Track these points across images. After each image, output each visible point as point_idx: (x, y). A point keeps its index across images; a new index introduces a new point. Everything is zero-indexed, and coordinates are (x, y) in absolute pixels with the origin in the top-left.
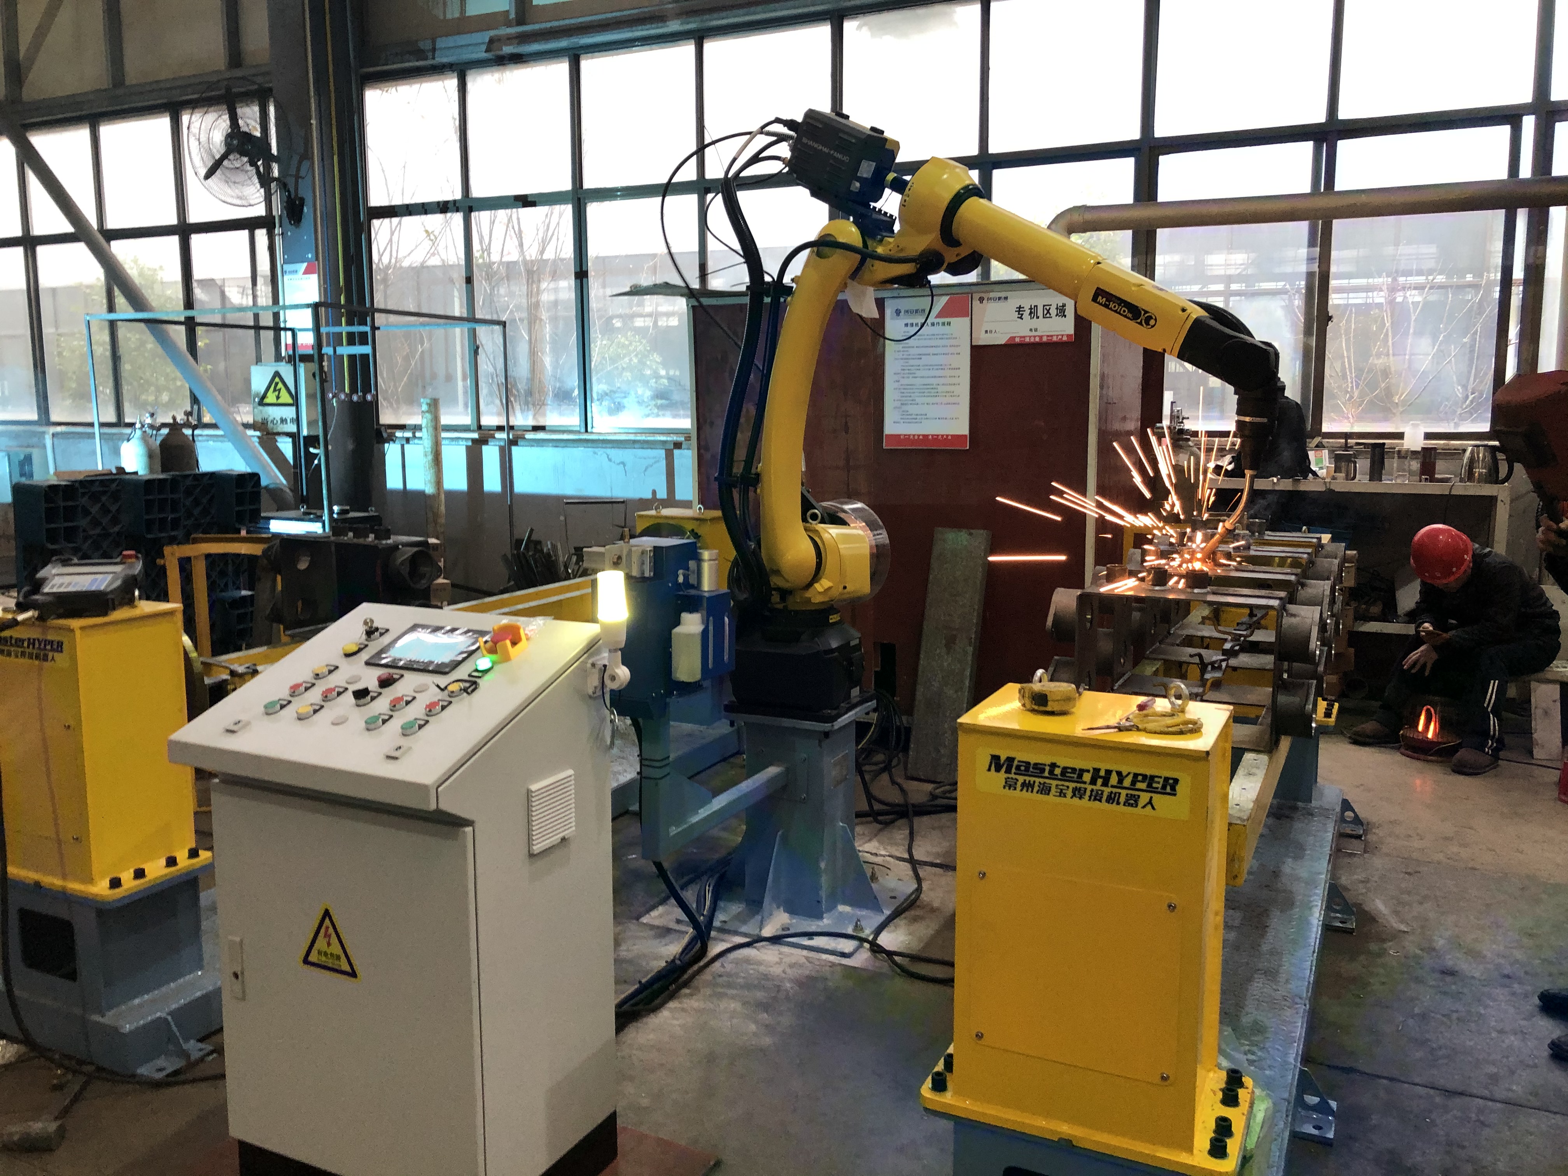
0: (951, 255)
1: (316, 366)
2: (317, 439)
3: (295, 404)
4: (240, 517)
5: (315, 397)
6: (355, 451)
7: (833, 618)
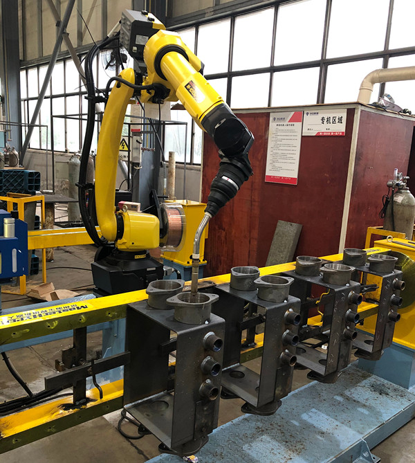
1: (138, 138)
2: (138, 164)
3: (129, 151)
4: (30, 188)
5: (137, 148)
6: (154, 170)
7: (137, 257)
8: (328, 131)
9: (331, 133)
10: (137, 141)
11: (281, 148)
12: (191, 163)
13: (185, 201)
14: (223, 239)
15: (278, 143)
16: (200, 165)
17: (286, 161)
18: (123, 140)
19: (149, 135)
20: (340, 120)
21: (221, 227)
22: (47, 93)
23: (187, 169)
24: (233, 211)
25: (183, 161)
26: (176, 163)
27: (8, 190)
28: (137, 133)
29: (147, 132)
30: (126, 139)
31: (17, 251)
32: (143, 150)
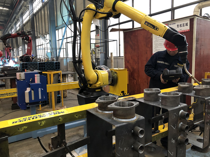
0: (114, 14)
1: (98, 49)
2: (99, 59)
3: (95, 54)
4: (56, 68)
5: (98, 53)
6: (105, 61)
7: (97, 90)
8: (181, 30)
9: (182, 31)
10: (98, 50)
11: (159, 41)
12: (120, 56)
13: (118, 68)
14: (135, 83)
15: (157, 39)
16: (123, 57)
17: (161, 46)
18: (93, 50)
19: (102, 47)
20: (187, 24)
21: (134, 79)
22: (65, 37)
23: (118, 59)
24: (139, 71)
25: (116, 56)
26: (114, 57)
27: (48, 70)
28: (98, 47)
29: (102, 46)
30: (94, 50)
31: (41, 89)
32: (101, 53)
